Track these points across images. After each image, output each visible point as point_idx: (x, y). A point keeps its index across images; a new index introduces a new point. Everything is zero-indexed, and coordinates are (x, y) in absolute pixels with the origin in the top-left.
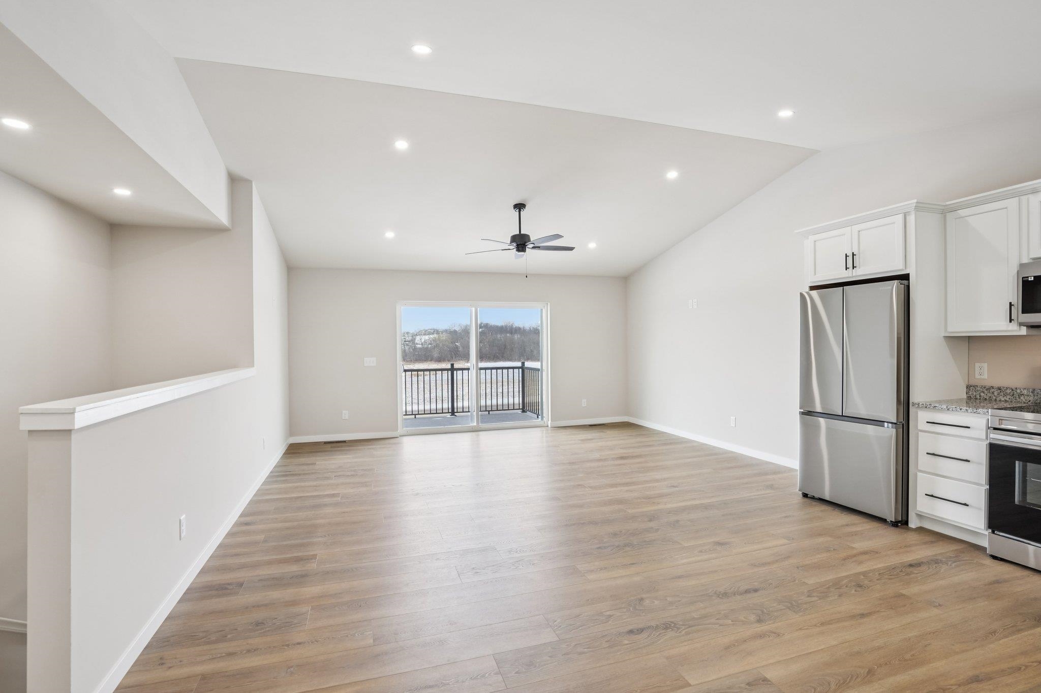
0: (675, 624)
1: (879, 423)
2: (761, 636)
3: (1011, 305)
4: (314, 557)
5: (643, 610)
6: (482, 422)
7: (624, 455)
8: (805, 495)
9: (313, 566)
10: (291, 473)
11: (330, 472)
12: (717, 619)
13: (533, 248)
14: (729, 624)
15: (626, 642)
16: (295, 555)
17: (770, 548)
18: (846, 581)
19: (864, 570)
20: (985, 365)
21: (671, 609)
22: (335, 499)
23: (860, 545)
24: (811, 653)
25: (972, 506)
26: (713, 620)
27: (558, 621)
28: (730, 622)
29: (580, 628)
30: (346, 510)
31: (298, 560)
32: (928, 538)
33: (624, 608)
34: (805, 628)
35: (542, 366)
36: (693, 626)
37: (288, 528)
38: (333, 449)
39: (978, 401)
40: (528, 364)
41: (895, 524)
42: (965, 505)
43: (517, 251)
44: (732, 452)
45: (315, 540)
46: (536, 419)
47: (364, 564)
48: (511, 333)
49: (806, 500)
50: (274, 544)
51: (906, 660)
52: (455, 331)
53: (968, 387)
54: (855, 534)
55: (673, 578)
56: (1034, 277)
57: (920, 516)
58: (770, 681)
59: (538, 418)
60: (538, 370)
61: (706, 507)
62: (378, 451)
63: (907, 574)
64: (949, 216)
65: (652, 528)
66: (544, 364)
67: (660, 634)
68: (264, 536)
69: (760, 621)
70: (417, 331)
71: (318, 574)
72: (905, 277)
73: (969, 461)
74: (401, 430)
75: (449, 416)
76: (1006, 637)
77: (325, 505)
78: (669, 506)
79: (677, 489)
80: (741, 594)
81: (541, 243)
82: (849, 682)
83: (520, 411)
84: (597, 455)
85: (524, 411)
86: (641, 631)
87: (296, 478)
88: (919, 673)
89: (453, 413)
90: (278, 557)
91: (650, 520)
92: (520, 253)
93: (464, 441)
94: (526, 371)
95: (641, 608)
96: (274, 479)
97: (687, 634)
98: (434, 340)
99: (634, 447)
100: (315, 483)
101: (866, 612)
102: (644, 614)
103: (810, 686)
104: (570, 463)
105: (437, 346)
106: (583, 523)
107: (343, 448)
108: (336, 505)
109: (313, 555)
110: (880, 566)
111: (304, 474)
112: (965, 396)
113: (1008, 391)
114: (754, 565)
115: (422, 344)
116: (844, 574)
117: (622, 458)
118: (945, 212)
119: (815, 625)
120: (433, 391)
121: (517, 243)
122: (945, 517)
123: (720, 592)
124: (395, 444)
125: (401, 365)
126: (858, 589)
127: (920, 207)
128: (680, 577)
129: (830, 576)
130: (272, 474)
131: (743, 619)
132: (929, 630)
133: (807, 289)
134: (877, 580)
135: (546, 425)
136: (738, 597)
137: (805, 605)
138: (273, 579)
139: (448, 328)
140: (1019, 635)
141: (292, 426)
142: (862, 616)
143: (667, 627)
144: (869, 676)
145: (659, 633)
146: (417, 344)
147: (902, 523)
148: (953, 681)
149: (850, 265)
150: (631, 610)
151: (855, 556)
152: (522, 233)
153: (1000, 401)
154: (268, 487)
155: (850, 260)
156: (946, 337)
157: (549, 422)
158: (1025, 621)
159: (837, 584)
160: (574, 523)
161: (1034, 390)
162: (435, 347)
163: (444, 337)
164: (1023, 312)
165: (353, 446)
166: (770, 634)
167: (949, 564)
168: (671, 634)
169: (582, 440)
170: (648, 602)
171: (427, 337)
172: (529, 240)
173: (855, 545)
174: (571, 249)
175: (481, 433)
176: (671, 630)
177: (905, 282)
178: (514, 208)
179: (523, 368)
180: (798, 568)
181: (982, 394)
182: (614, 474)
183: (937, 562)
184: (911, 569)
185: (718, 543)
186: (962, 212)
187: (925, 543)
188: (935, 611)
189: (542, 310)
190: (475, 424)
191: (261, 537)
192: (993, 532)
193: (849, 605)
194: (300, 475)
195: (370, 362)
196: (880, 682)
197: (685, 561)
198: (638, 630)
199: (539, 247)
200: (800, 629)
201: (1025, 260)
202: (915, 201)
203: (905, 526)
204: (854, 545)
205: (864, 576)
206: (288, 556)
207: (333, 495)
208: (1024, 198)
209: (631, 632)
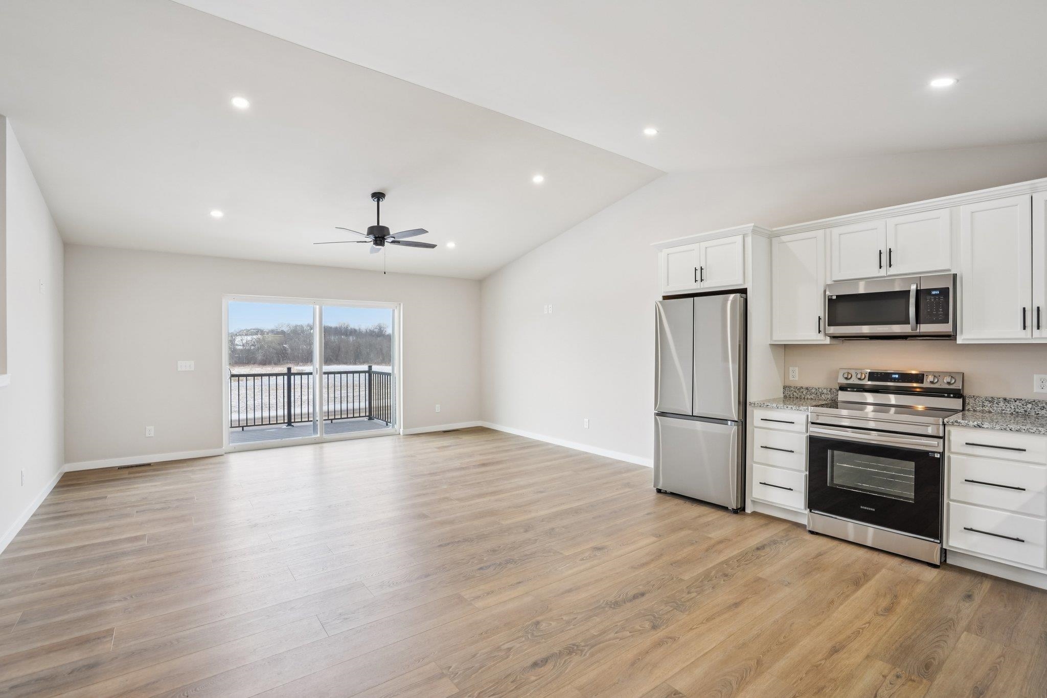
0: (577, 646)
1: (723, 421)
2: (659, 644)
3: (820, 319)
4: (109, 632)
5: (542, 635)
6: (327, 433)
7: (485, 462)
8: (659, 491)
9: (107, 648)
10: (66, 513)
11: (129, 507)
12: (616, 633)
13: (392, 242)
14: (629, 637)
15: (533, 678)
16: (77, 634)
17: (643, 547)
18: (714, 572)
19: (725, 558)
20: (797, 369)
21: (570, 630)
22: (141, 543)
23: (716, 535)
24: (707, 653)
25: (795, 491)
26: (612, 635)
27: (453, 667)
28: (628, 634)
29: (480, 671)
30: (156, 557)
31: (82, 642)
32: (762, 521)
33: (522, 637)
34: (695, 627)
35: (393, 369)
36: (596, 645)
37: (63, 596)
38: (132, 476)
39: (792, 399)
40: (375, 368)
41: (735, 511)
42: (790, 489)
43: (374, 244)
44: (586, 453)
45: (108, 607)
46: (385, 427)
47: (188, 632)
48: (346, 335)
49: (660, 495)
50: (39, 623)
51: (781, 644)
52: (283, 332)
53: (785, 388)
54: (707, 524)
55: (563, 593)
56: (837, 296)
57: (754, 502)
58: (680, 693)
59: (387, 425)
60: (389, 374)
61: (576, 511)
62: (197, 474)
63: (758, 558)
64: (774, 240)
65: (529, 539)
66: (396, 369)
67: (565, 662)
68: (20, 614)
69: (654, 627)
70: (238, 331)
71: (116, 658)
72: (744, 291)
73: (793, 452)
74: (227, 445)
75: (285, 427)
76: (841, 604)
77: (124, 554)
78: (542, 513)
79: (544, 494)
80: (631, 601)
81: (401, 238)
82: (746, 677)
83: (366, 419)
84: (457, 464)
85: (370, 418)
86: (545, 661)
87: (76, 519)
88: (793, 655)
89: (289, 423)
90: (47, 643)
91: (526, 531)
92: (378, 247)
93: (305, 455)
94: (374, 377)
95: (539, 634)
96: (40, 525)
97: (592, 655)
98: (259, 341)
99: (492, 453)
100: (107, 524)
101: (738, 601)
102: (543, 640)
103: (716, 690)
104: (431, 474)
105: (261, 347)
106: (458, 542)
107: (147, 474)
108: (140, 551)
109: (108, 631)
110: (735, 553)
111: (89, 513)
112: (782, 396)
113: (813, 391)
114: (634, 568)
115: (243, 345)
116: (711, 565)
117: (484, 465)
118: (771, 237)
119: (702, 623)
120: (258, 397)
121: (374, 235)
122: (775, 502)
123: (611, 602)
124: (219, 463)
125: (227, 369)
126: (725, 578)
127: (755, 231)
128: (570, 591)
129: (700, 570)
130: (36, 518)
131: (640, 628)
132: (789, 609)
133: (661, 299)
134: (737, 567)
135: (397, 433)
136: (629, 604)
137: (688, 603)
138: (37, 680)
139: (275, 328)
140: (849, 601)
141: (66, 450)
142: (736, 605)
143: (571, 650)
144: (759, 668)
145: (564, 660)
146: (237, 345)
147: (740, 510)
148: (820, 657)
149: (698, 278)
150: (529, 637)
151: (714, 546)
152: (380, 225)
153: (807, 399)
154: (27, 537)
155: (698, 273)
156: (771, 345)
157: (402, 430)
158: (848, 587)
159: (707, 576)
160: (447, 542)
161: (831, 389)
162: (258, 349)
163: (270, 337)
164: (829, 325)
165: (162, 470)
166: (667, 639)
167: (784, 543)
168: (576, 658)
169: (439, 448)
170: (544, 625)
171: (249, 338)
172: (389, 234)
173: (712, 535)
174: (433, 246)
175: (325, 445)
176: (575, 654)
177: (744, 295)
178: (373, 197)
179: (370, 372)
180: (672, 564)
181: (795, 394)
182: (478, 483)
183: (775, 542)
184: (758, 552)
185: (596, 548)
186: (784, 238)
187: (761, 526)
188: (787, 590)
189: (394, 310)
190: (319, 435)
191: (17, 616)
192: (811, 511)
193: (723, 596)
194: (82, 514)
195: (185, 365)
196: (769, 671)
197: (570, 572)
198: (542, 661)
199: (398, 242)
200: (691, 629)
201: (829, 282)
202: (753, 224)
203: (743, 512)
204: (710, 536)
205: (726, 565)
206: (65, 638)
207: (136, 539)
208: (828, 230)
209: (535, 665)
